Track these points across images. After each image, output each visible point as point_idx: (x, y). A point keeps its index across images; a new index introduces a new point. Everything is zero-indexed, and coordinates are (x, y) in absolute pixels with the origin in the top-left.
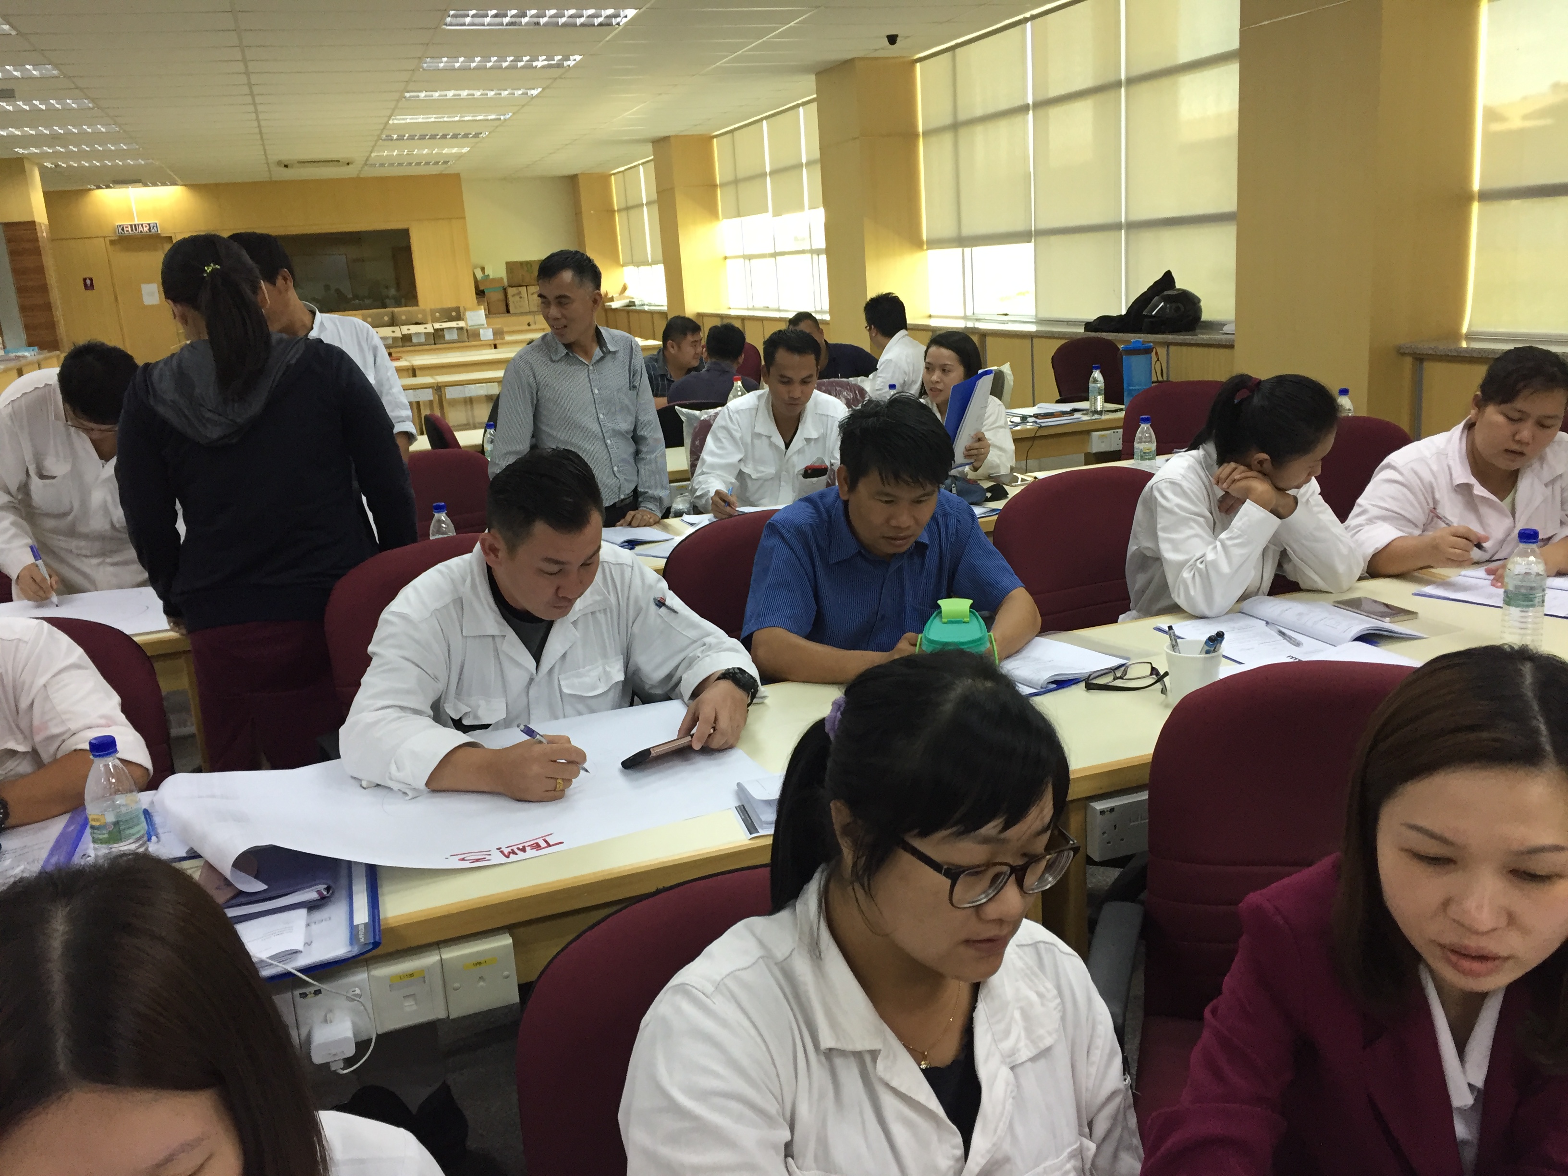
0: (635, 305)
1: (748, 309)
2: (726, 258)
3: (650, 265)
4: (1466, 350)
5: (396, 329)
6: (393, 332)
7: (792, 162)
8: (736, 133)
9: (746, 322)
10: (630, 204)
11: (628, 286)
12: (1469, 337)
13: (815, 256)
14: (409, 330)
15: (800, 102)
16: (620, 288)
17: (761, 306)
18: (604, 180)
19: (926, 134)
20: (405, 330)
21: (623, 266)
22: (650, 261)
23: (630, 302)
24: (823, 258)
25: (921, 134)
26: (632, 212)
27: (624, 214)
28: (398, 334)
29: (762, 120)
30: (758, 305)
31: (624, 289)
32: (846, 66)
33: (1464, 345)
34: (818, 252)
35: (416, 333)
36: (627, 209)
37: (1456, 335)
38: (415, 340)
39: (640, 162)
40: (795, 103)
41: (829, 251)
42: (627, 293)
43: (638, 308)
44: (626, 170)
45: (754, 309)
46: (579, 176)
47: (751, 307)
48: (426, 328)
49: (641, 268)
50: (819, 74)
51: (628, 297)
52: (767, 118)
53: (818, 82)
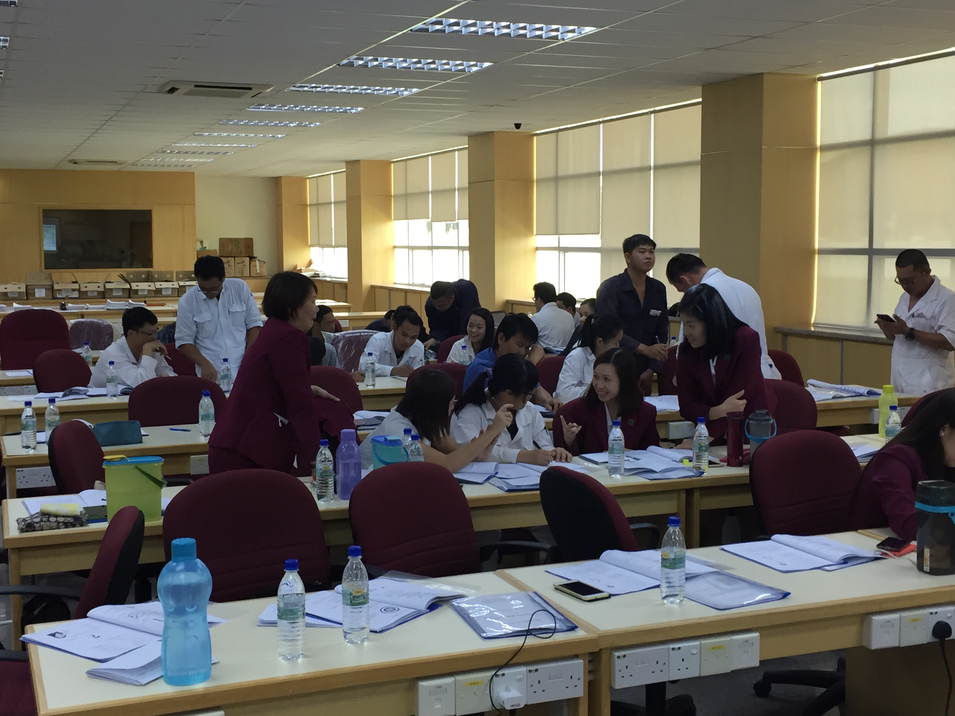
0: (319, 277)
1: (409, 285)
2: (395, 247)
3: (334, 247)
4: (813, 332)
5: (152, 284)
6: (150, 286)
7: (448, 186)
8: (408, 162)
9: (408, 294)
10: (320, 201)
11: (313, 261)
12: (815, 325)
13: (461, 252)
14: (161, 285)
15: (456, 148)
16: (306, 262)
17: (419, 282)
18: (301, 181)
19: (539, 181)
20: (158, 285)
21: (310, 246)
22: (333, 244)
23: (315, 274)
24: (467, 253)
25: (535, 180)
26: (321, 208)
27: (315, 208)
28: (153, 288)
29: (429, 155)
30: (416, 282)
31: (310, 263)
32: (488, 135)
33: (813, 329)
34: (463, 249)
35: (166, 288)
36: (318, 205)
37: (808, 323)
38: (164, 293)
39: (332, 172)
40: (453, 149)
41: (471, 248)
42: (312, 267)
43: (320, 278)
44: (319, 176)
45: (413, 285)
46: (282, 178)
47: (411, 283)
48: (173, 285)
49: (325, 249)
50: (469, 137)
51: (313, 270)
52: (431, 155)
53: (469, 140)
